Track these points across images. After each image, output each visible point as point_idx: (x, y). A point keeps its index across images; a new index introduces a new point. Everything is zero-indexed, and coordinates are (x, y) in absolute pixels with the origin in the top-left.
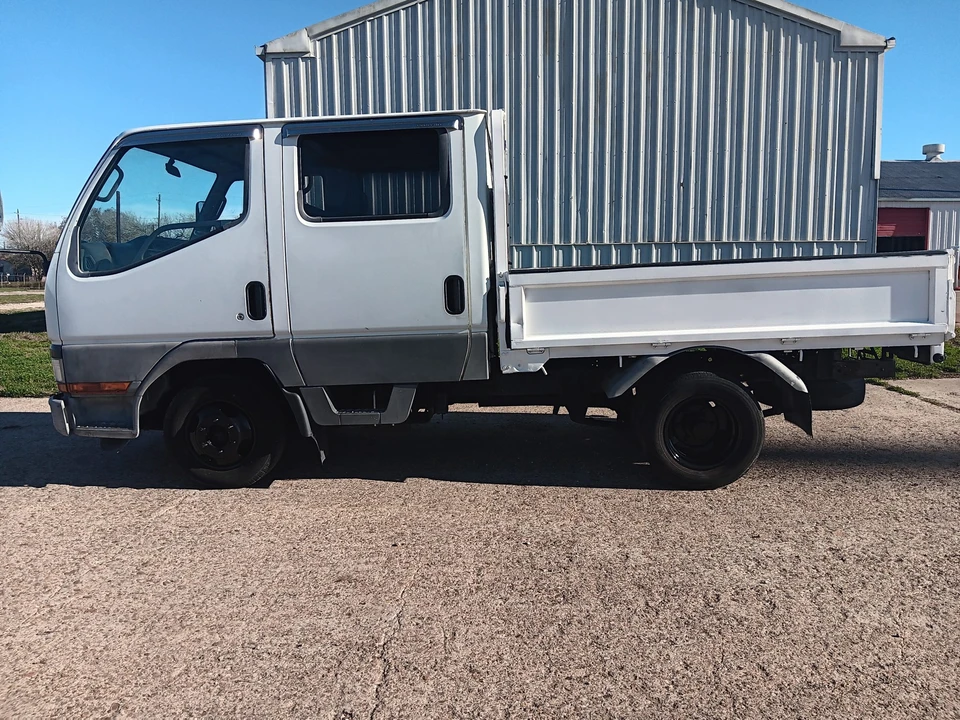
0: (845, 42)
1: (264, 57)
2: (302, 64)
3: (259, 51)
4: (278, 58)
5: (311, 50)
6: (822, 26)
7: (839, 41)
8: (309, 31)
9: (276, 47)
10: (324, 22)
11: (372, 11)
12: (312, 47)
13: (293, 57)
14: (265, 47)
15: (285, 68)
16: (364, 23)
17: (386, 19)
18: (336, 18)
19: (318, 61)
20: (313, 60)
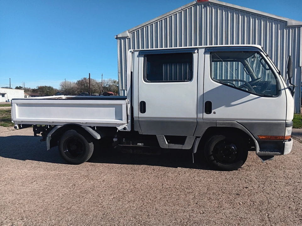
0: (288, 24)
1: (117, 38)
2: (127, 40)
3: (116, 37)
4: (120, 39)
5: (129, 36)
6: (281, 20)
7: (287, 25)
8: (128, 31)
9: (120, 36)
10: (133, 28)
11: (145, 25)
12: (129, 35)
13: (124, 38)
14: (117, 36)
15: (122, 40)
16: (143, 28)
17: (149, 26)
18: (136, 27)
19: (131, 39)
20: (130, 39)
